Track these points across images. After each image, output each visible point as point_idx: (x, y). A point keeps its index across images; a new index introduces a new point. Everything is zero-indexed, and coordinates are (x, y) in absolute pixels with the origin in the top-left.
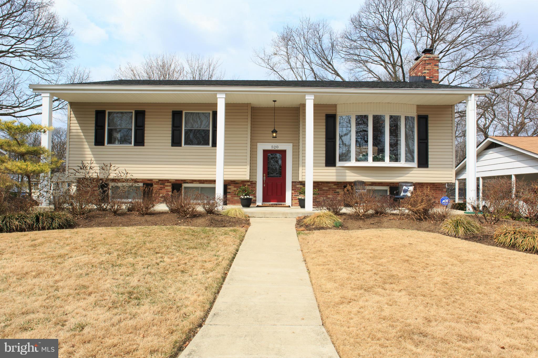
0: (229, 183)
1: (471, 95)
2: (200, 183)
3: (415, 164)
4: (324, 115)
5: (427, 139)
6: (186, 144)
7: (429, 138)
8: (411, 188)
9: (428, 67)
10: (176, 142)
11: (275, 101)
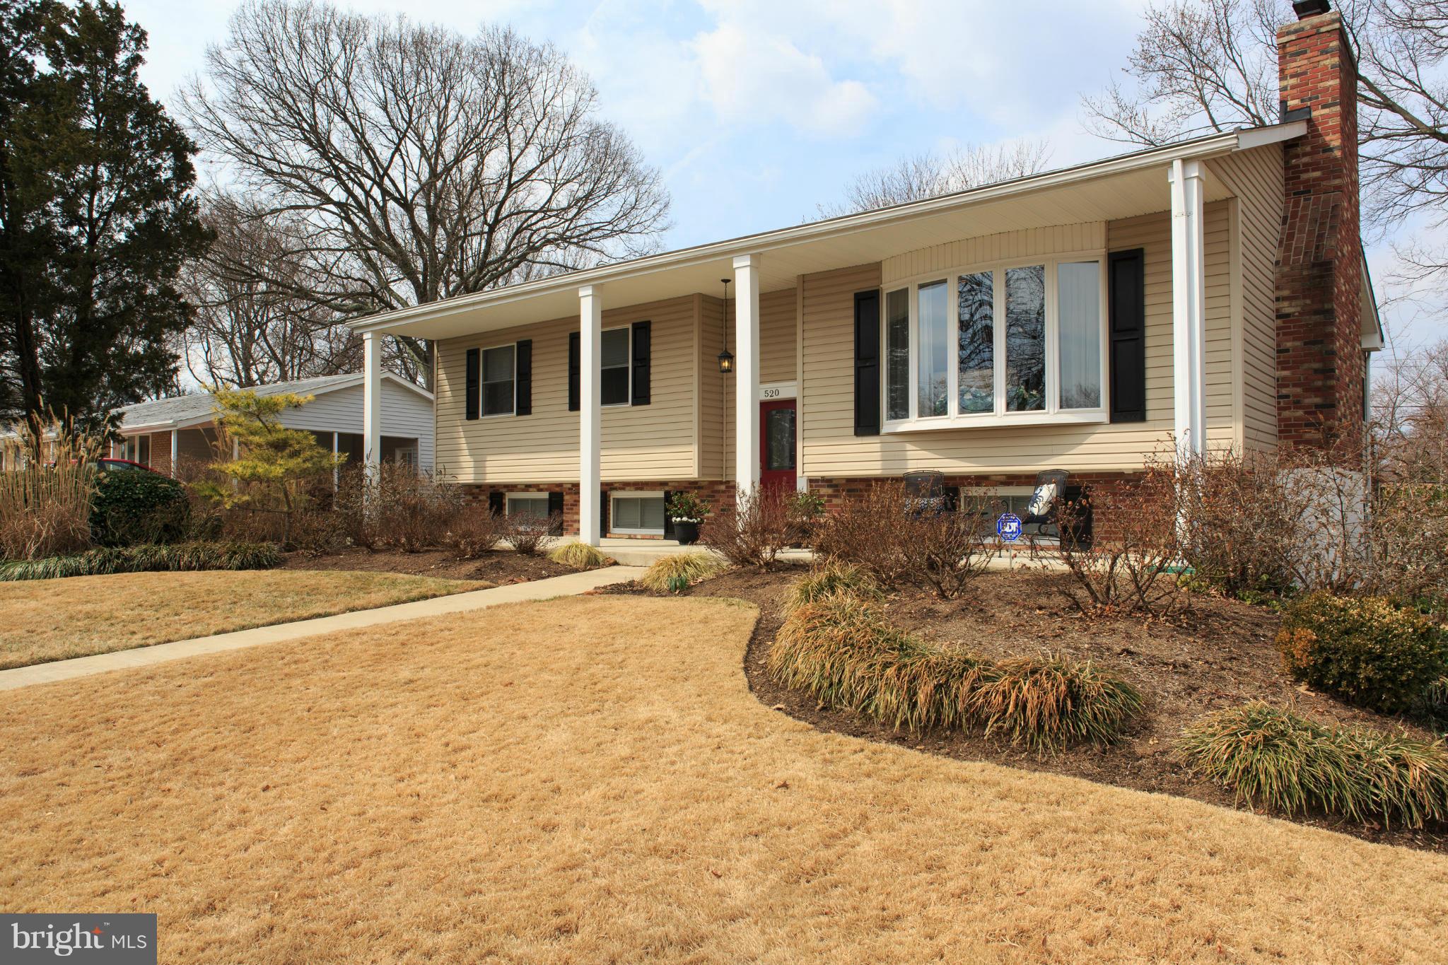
0: (686, 488)
1: (1170, 164)
2: (637, 489)
3: (1101, 413)
4: (852, 296)
5: (1139, 326)
7: (1147, 321)
10: (574, 401)
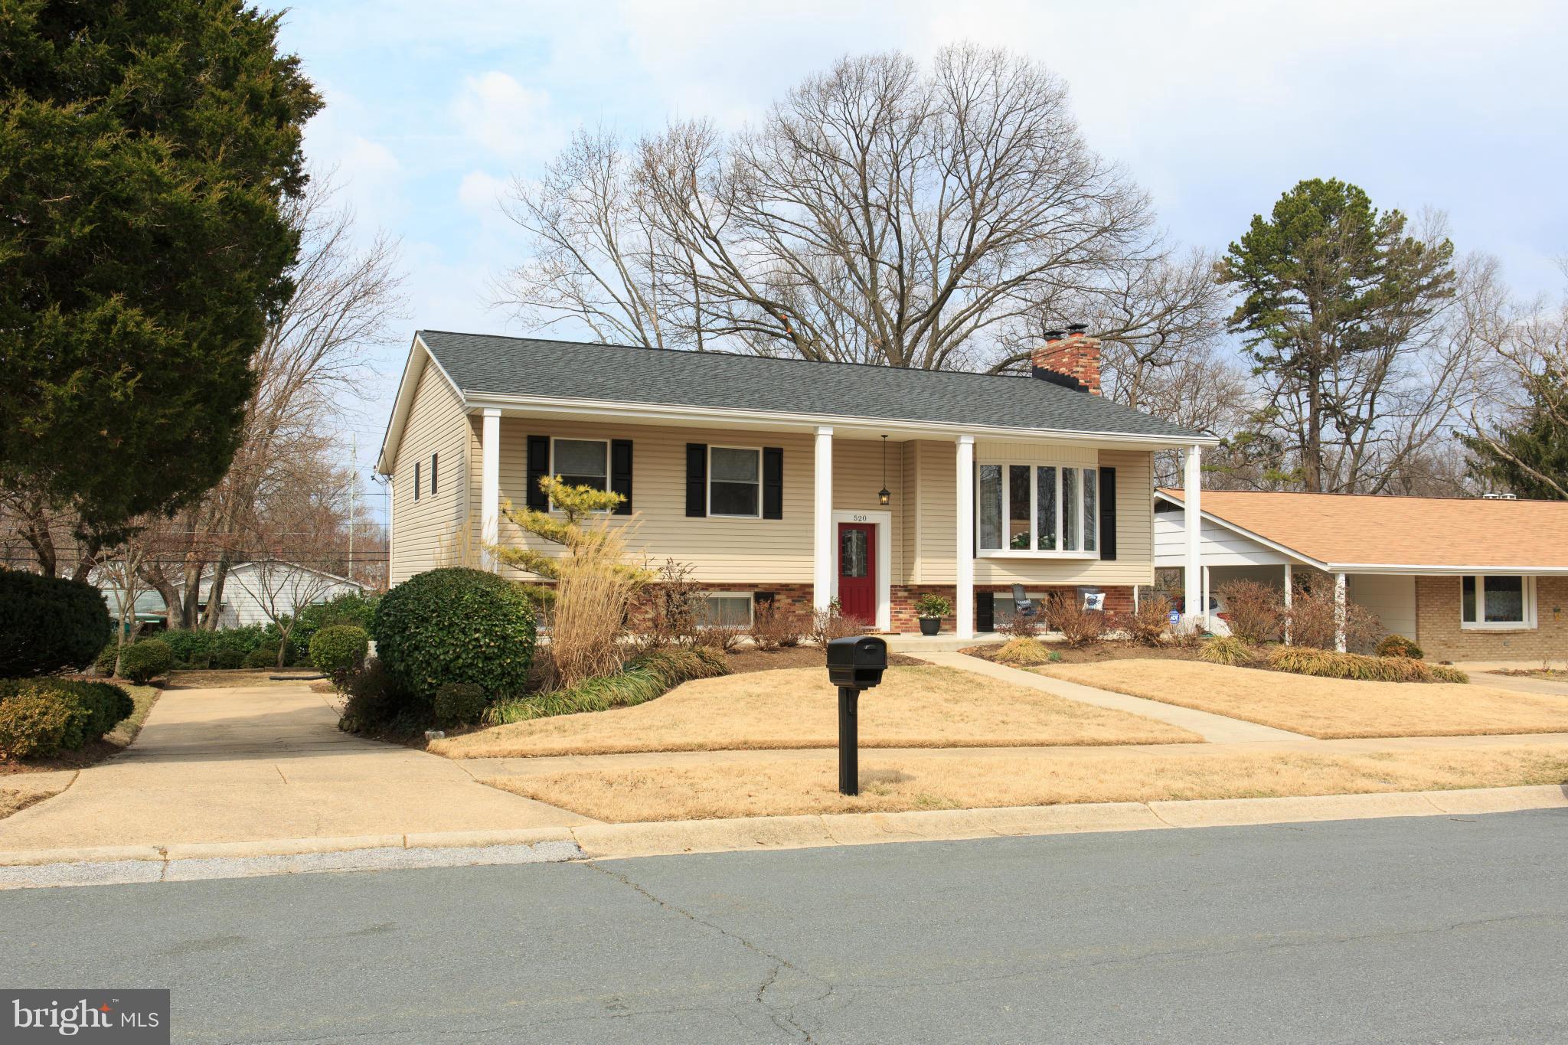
1: (1194, 446)
3: (1096, 554)
5: (1113, 509)
6: (712, 512)
7: (1117, 507)
8: (1101, 597)
9: (1083, 361)
10: (695, 508)
11: (884, 436)
